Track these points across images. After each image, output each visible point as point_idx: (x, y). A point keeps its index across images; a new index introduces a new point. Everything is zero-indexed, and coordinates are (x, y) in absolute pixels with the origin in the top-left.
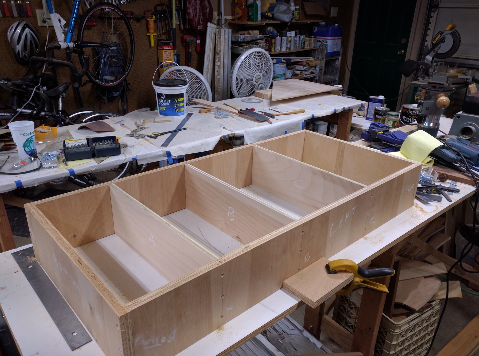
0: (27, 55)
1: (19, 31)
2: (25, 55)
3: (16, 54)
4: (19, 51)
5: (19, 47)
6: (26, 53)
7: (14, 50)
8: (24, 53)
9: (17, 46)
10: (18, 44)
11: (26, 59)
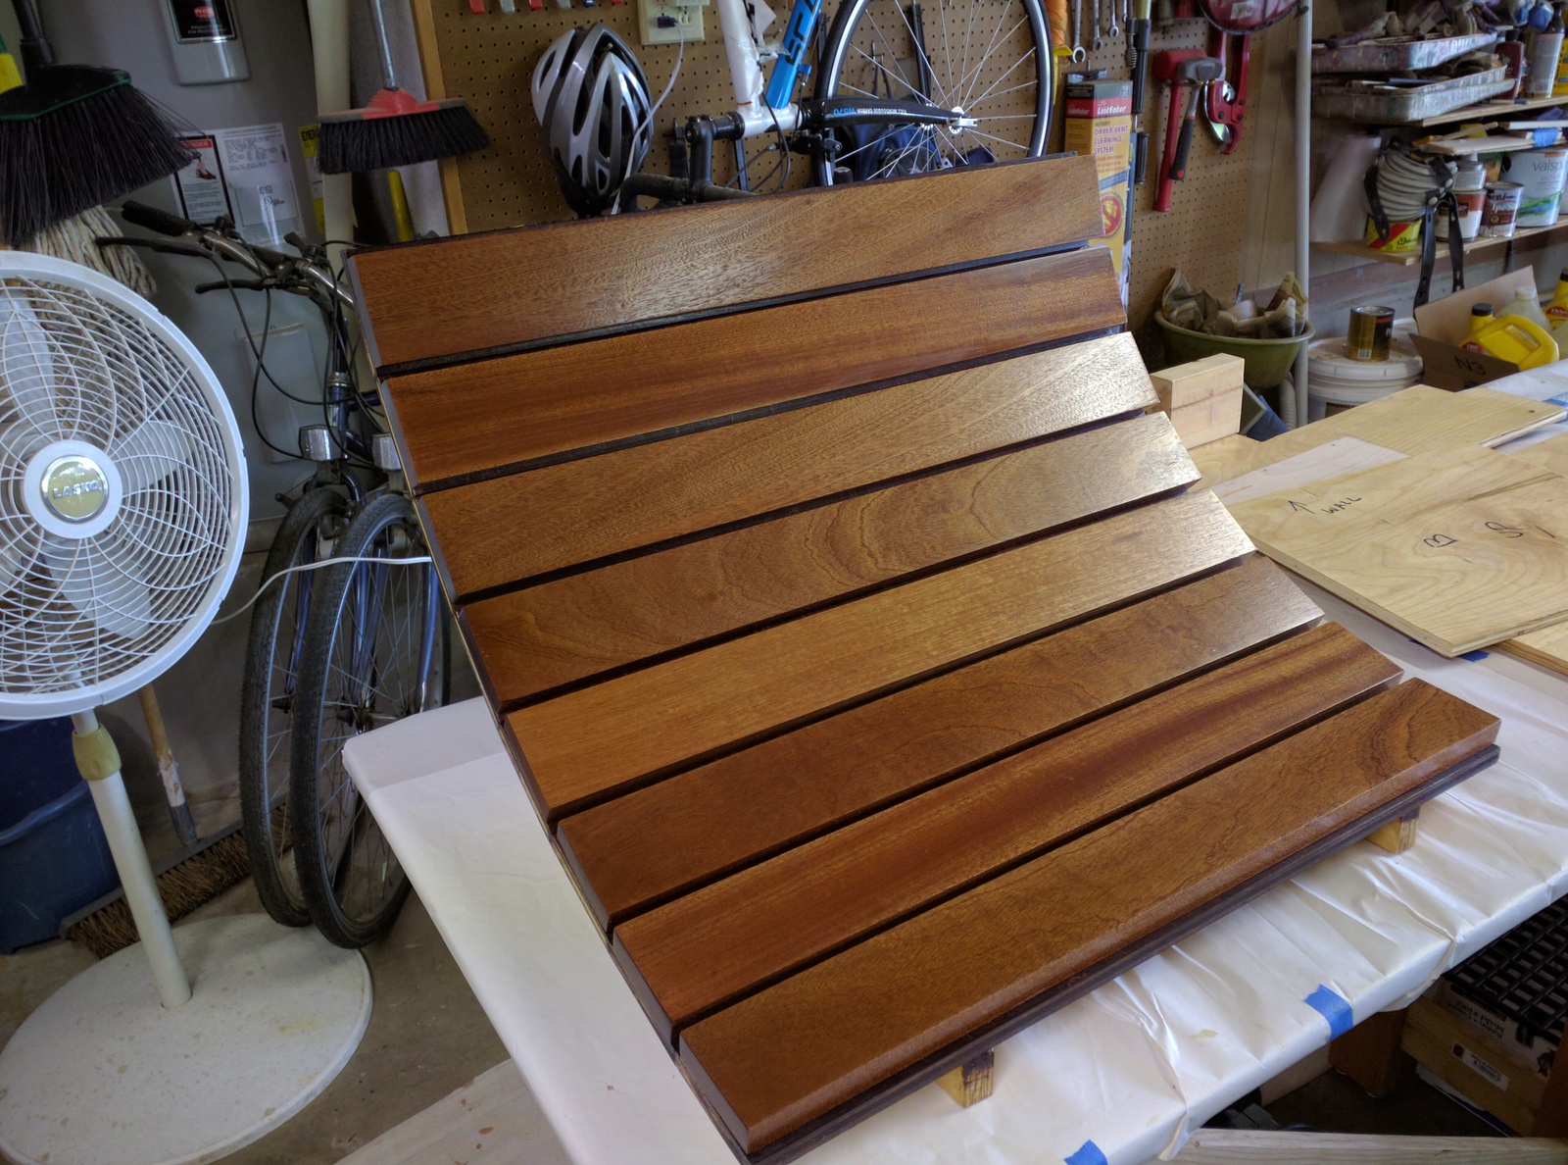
0: (607, 172)
1: (580, 66)
2: (600, 172)
3: (567, 173)
4: (579, 159)
5: (581, 144)
6: (606, 165)
7: (557, 157)
8: (598, 166)
9: (574, 139)
10: (577, 130)
11: (602, 186)
